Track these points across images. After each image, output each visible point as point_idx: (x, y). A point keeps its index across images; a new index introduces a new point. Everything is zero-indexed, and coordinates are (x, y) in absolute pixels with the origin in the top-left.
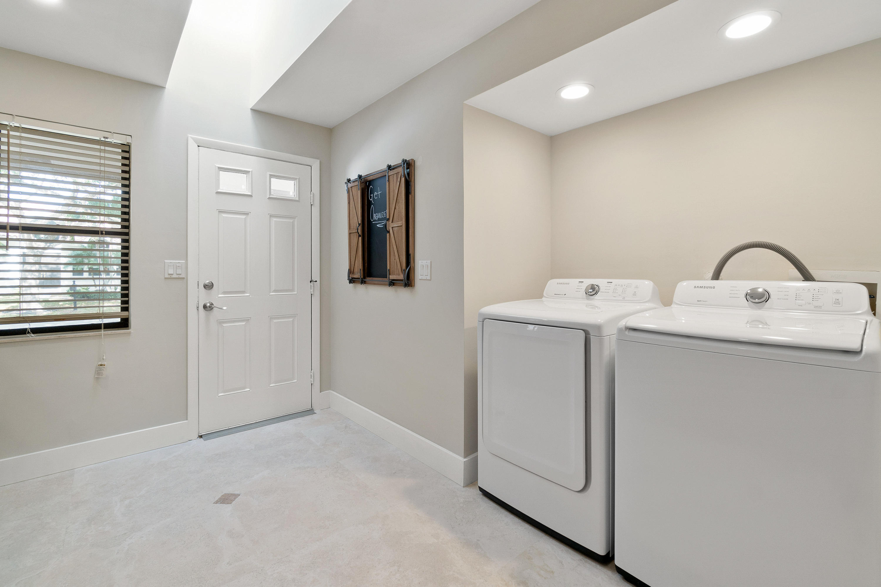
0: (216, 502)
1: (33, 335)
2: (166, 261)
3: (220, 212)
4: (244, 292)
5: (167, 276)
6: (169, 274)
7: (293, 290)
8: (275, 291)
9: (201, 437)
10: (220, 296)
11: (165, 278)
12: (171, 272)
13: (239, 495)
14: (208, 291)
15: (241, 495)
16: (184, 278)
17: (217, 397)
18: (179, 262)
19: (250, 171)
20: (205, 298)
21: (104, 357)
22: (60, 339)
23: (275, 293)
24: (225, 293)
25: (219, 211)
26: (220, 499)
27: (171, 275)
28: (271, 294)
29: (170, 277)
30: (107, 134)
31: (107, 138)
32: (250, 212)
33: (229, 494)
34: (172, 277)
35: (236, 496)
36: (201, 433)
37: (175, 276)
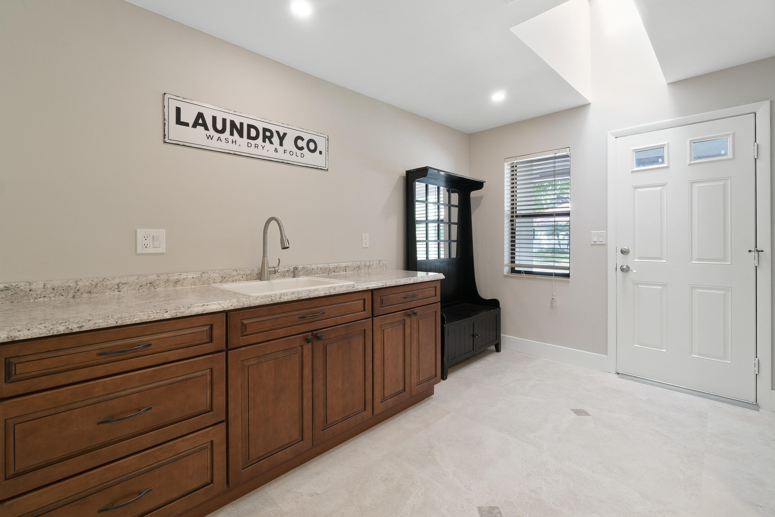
0: (572, 410)
1: (525, 275)
2: (592, 232)
3: (636, 188)
4: (660, 259)
5: (593, 243)
6: (594, 241)
7: (724, 259)
8: (698, 259)
9: (618, 374)
10: (635, 260)
11: (592, 244)
12: (595, 239)
13: (589, 415)
14: (625, 256)
15: (590, 416)
16: (605, 245)
17: (633, 347)
18: (601, 232)
19: (666, 144)
20: (621, 261)
21: (554, 294)
22: (533, 278)
23: (699, 261)
24: (640, 258)
25: (634, 187)
26: (577, 410)
27: (595, 242)
28: (693, 262)
29: (594, 243)
30: (556, 151)
31: (556, 154)
32: (667, 183)
33: (584, 411)
34: (596, 244)
35: (587, 414)
36: (619, 371)
37: (598, 243)
